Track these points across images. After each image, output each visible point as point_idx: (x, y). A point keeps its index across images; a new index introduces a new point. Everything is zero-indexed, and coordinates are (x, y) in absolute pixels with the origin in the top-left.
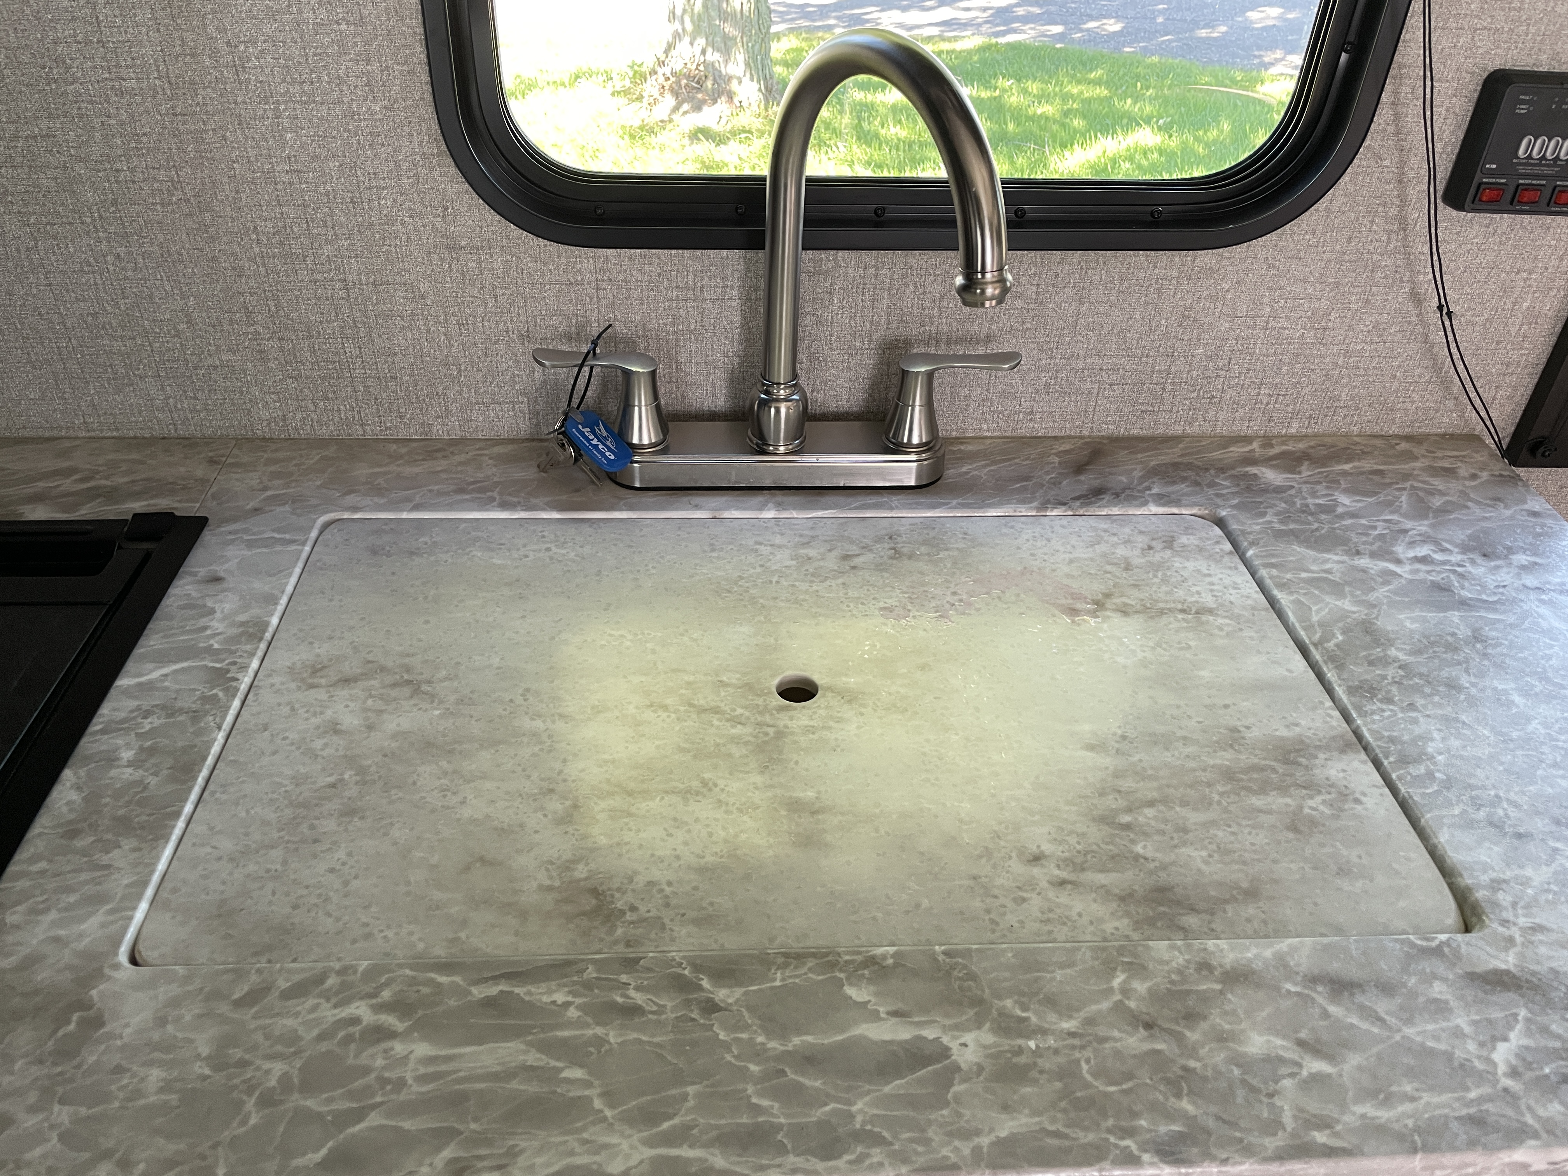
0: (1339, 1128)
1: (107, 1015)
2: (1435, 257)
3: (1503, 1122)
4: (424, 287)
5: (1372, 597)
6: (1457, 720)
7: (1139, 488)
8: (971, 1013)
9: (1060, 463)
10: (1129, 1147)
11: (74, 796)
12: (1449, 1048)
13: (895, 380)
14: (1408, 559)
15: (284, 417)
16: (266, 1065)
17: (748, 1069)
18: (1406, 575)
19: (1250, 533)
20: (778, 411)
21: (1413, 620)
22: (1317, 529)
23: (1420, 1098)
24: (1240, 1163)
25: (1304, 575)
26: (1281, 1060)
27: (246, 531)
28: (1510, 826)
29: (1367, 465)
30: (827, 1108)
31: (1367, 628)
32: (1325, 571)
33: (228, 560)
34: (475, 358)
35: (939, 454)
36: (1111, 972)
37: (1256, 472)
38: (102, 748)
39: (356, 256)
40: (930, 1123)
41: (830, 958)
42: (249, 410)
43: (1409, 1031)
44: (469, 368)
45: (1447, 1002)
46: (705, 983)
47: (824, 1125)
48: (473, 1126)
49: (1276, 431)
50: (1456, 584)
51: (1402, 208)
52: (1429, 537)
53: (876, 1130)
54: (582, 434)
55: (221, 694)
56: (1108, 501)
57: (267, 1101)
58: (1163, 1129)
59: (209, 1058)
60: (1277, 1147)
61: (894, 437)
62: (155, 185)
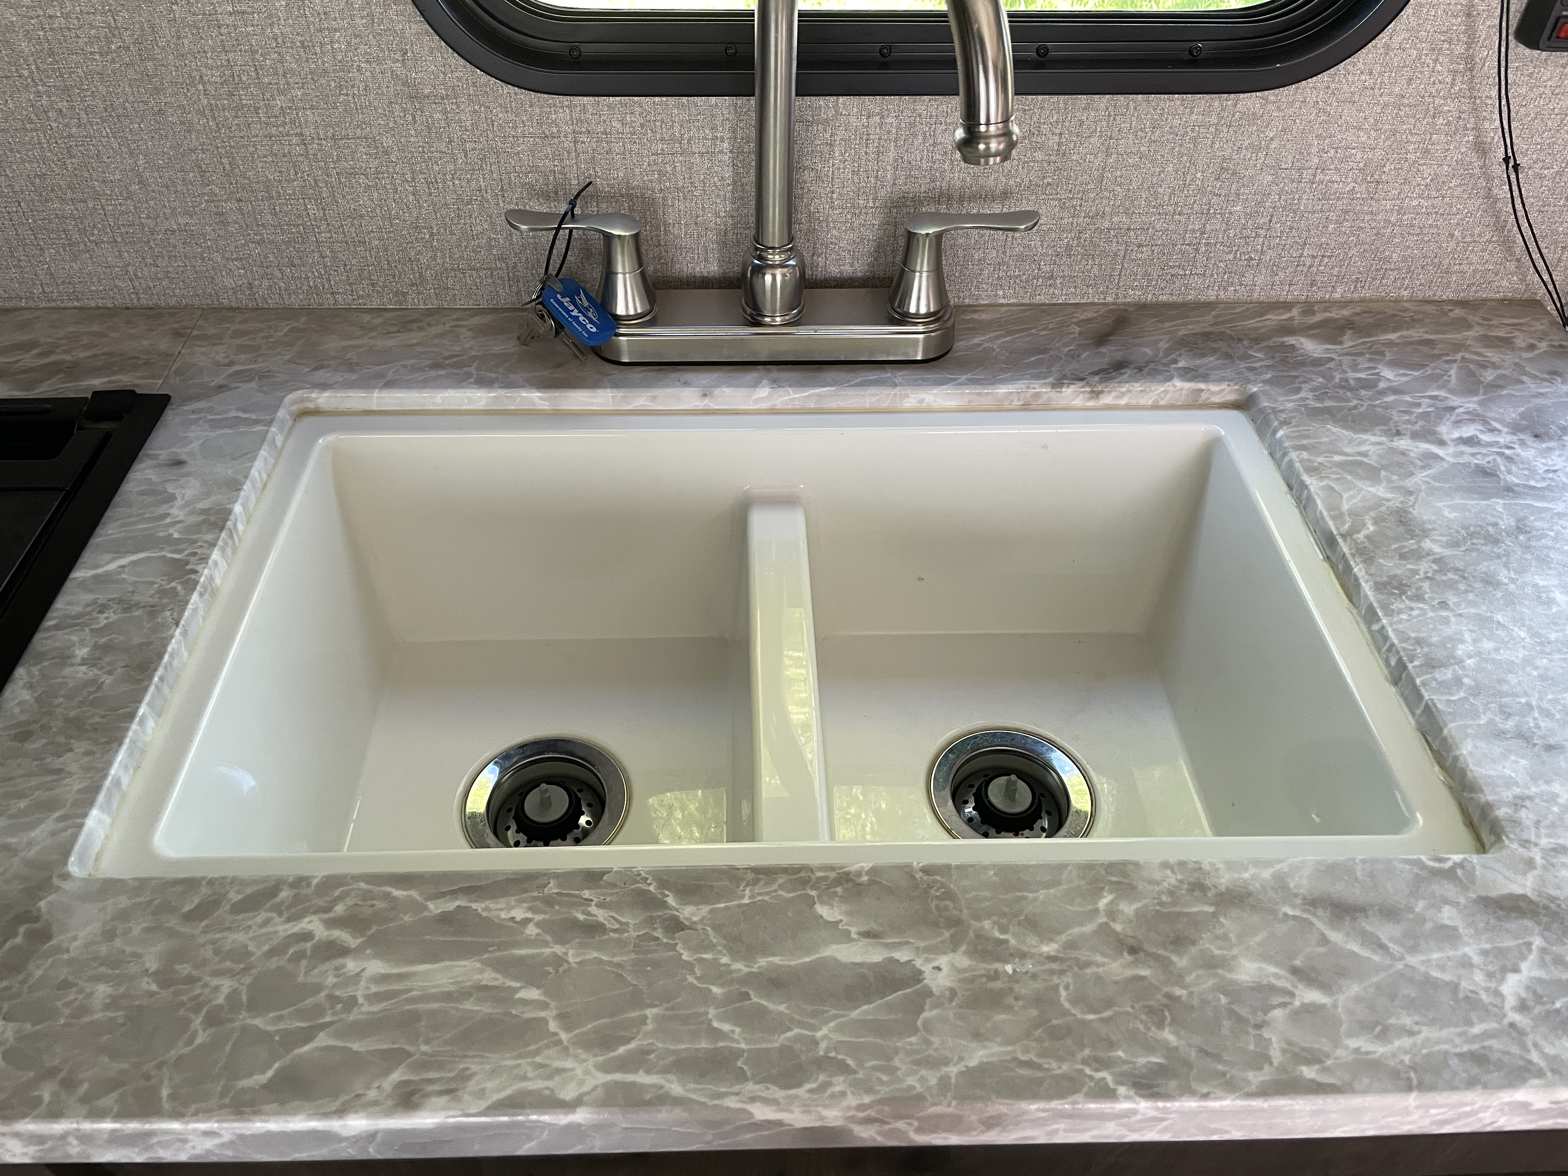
0: (1329, 1062)
1: (55, 929)
2: (1504, 102)
3: (1506, 1059)
4: (387, 141)
5: (1409, 483)
6: (1490, 620)
7: (1164, 361)
8: (947, 934)
9: (1080, 333)
10: (1104, 1079)
11: (26, 696)
12: (1455, 979)
13: (902, 242)
14: (1453, 440)
15: (250, 286)
16: (215, 982)
17: (710, 991)
18: (1448, 458)
19: (1282, 411)
20: (774, 277)
21: (1453, 508)
22: (1355, 407)
23: (1419, 1032)
24: (1220, 1098)
25: (1337, 458)
26: (1272, 988)
27: (210, 410)
28: (1540, 737)
29: (1416, 334)
30: (789, 1034)
31: (1402, 517)
32: (1360, 454)
33: (192, 442)
34: (447, 220)
35: (949, 324)
36: (1096, 892)
37: (1293, 342)
38: (57, 644)
39: (312, 108)
40: (897, 1051)
41: (802, 874)
42: (212, 278)
43: (1413, 960)
44: (442, 230)
45: (1455, 929)
46: (671, 900)
47: (786, 1051)
48: (424, 1048)
49: (1318, 296)
50: (1503, 468)
51: (1469, 45)
52: (1478, 415)
53: (840, 1057)
54: (561, 304)
55: (179, 587)
56: (1130, 376)
57: (213, 1020)
58: (1142, 1061)
59: (157, 973)
60: (1262, 1082)
61: (899, 307)
62: (93, 32)
